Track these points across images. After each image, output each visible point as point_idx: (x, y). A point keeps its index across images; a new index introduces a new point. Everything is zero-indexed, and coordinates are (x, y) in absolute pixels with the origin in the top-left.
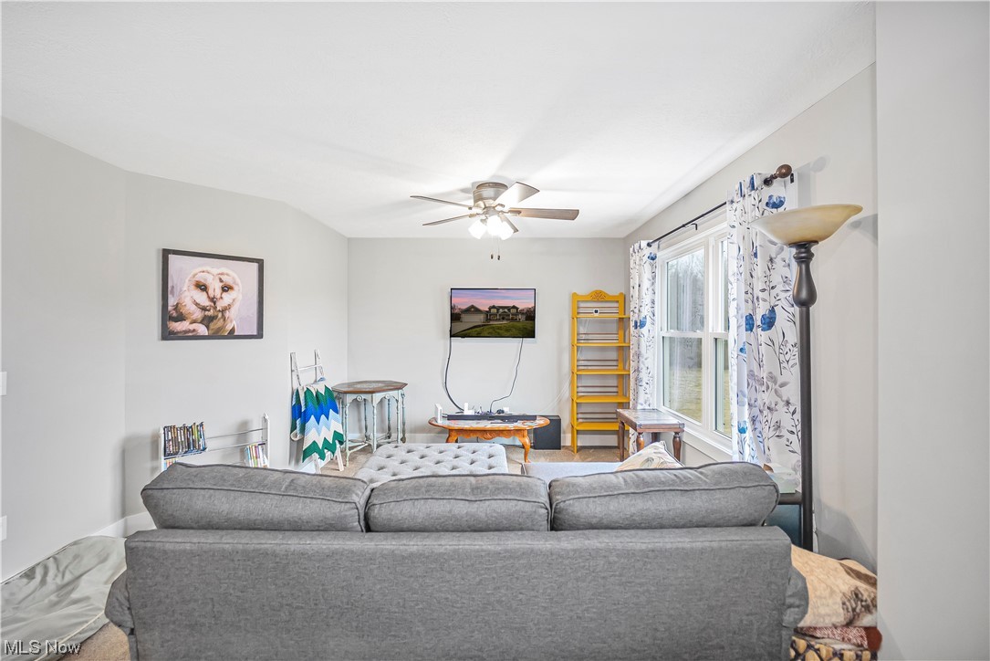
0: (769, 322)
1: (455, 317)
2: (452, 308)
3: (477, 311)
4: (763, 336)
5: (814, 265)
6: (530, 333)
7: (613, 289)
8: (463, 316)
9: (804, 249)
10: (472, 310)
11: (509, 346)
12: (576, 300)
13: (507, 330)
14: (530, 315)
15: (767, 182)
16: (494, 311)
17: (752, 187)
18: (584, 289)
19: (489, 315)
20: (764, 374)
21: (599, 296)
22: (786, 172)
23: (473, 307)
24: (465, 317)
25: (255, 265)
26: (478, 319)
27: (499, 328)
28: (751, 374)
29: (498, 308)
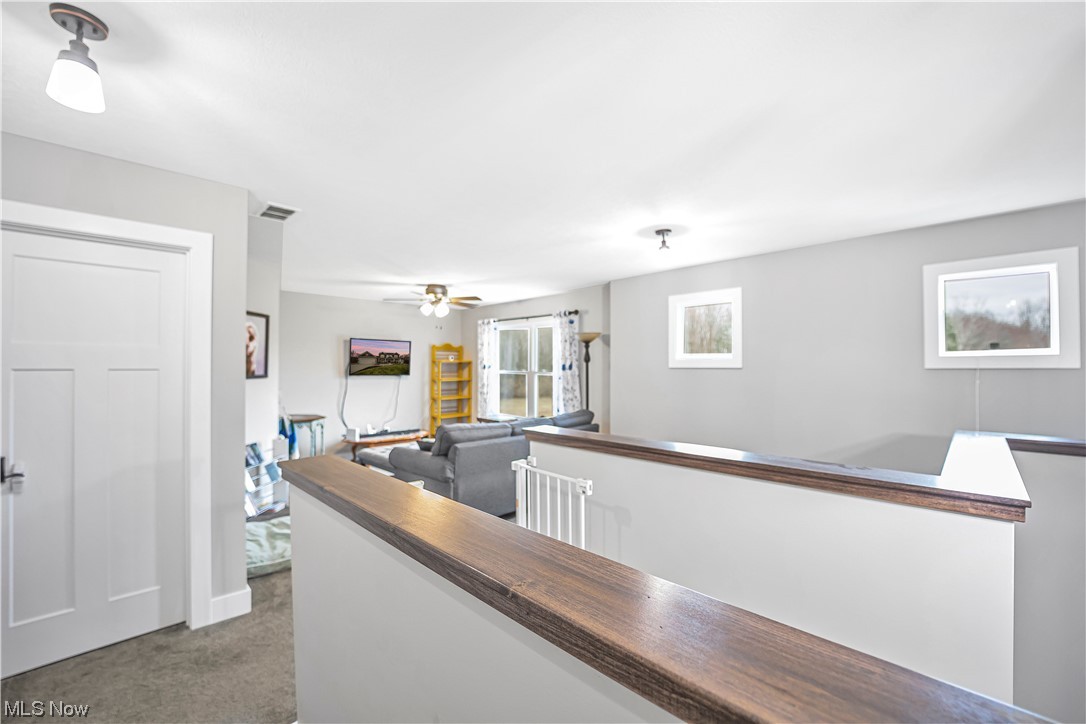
0: (570, 367)
1: (354, 360)
2: (351, 353)
3: (371, 356)
4: (568, 371)
5: (590, 349)
6: (406, 372)
7: (455, 344)
8: (360, 359)
9: (587, 343)
10: (367, 355)
11: (389, 381)
12: (434, 348)
13: (392, 370)
14: (407, 360)
15: (570, 313)
16: (382, 356)
17: (565, 314)
18: (438, 343)
19: (379, 359)
20: (569, 387)
21: (448, 348)
22: (576, 312)
23: (367, 352)
24: (361, 360)
25: (263, 320)
26: (371, 362)
27: (386, 369)
28: (564, 388)
29: (386, 354)
